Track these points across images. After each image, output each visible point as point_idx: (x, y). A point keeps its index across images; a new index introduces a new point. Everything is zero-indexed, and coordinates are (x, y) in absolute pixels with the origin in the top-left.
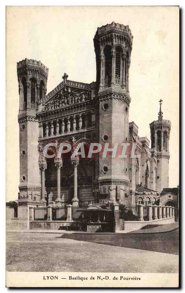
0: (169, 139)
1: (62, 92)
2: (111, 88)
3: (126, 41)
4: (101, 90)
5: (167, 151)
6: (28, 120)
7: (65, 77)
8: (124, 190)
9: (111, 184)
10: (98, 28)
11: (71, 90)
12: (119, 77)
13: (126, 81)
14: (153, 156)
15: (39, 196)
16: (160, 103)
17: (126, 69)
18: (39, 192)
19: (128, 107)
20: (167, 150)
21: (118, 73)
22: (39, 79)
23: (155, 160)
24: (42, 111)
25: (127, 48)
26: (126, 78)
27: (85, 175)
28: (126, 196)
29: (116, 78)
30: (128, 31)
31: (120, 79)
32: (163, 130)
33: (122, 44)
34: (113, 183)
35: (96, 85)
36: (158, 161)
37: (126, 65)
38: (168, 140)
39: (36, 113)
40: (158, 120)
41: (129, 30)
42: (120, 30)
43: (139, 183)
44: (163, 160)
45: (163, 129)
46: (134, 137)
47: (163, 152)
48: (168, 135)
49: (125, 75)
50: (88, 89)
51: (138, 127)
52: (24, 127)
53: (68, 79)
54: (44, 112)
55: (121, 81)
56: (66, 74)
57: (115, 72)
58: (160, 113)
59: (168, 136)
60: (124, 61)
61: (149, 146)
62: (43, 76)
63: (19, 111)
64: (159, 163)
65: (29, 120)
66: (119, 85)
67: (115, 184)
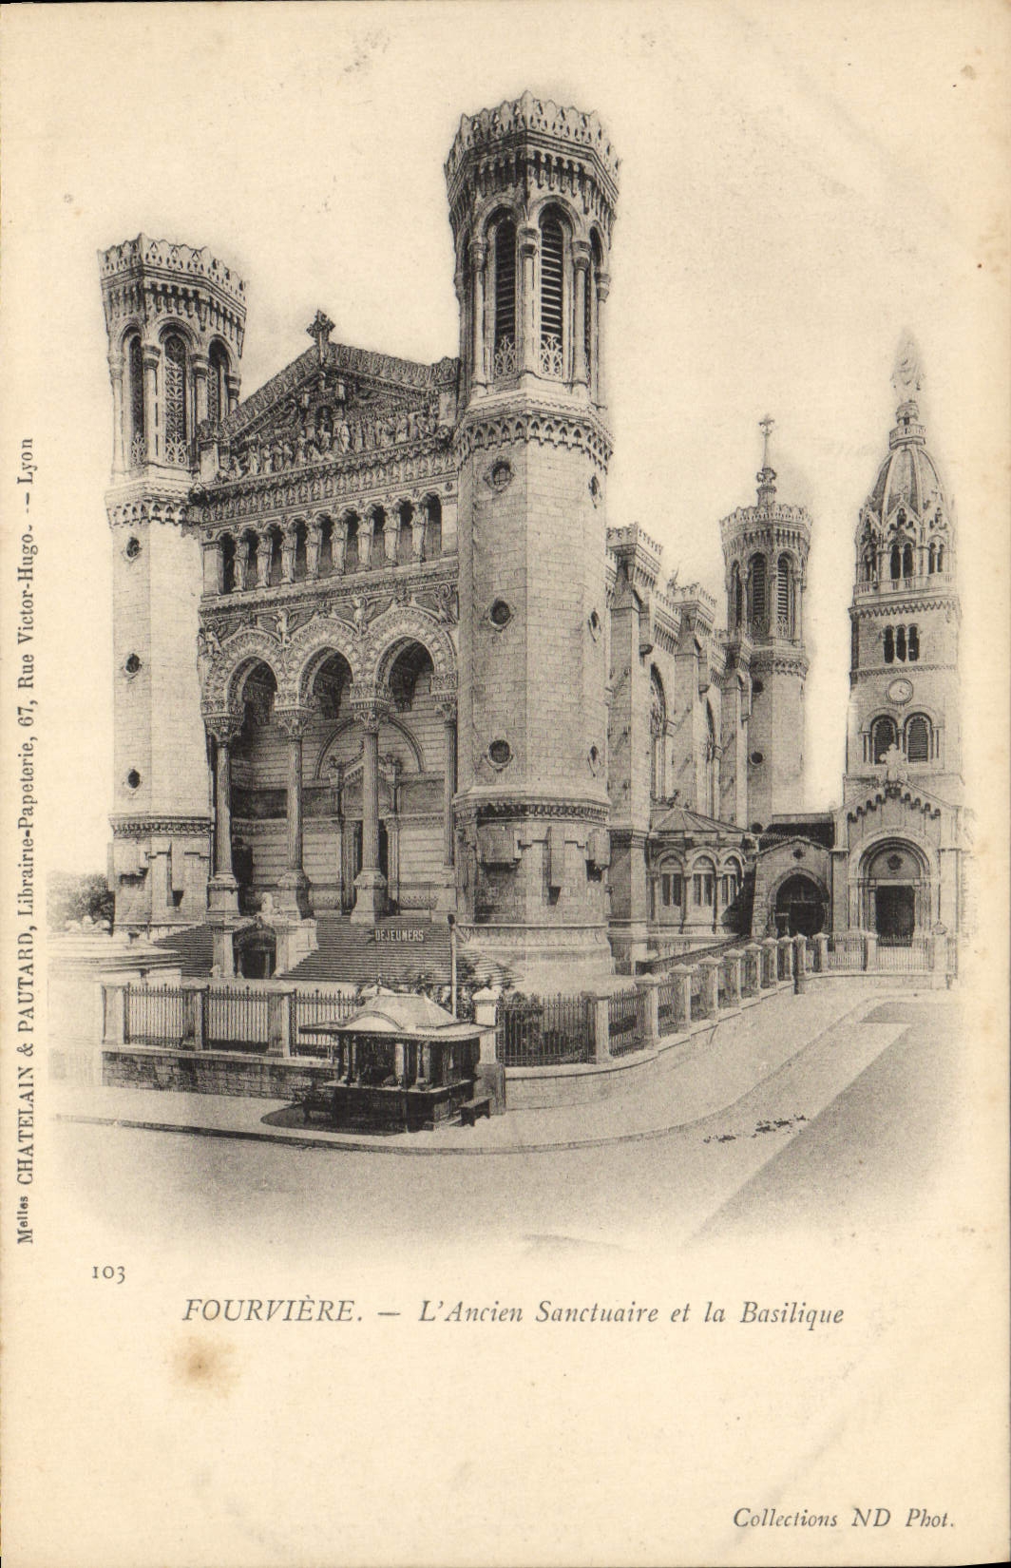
0: (803, 588)
1: (306, 396)
2: (521, 391)
3: (589, 184)
4: (479, 401)
5: (793, 641)
6: (153, 518)
7: (322, 326)
8: (581, 844)
9: (525, 820)
10: (463, 115)
11: (346, 386)
12: (560, 341)
13: (592, 362)
14: (732, 661)
15: (207, 863)
16: (763, 428)
17: (587, 306)
18: (207, 841)
19: (600, 477)
20: (798, 636)
21: (552, 324)
22: (203, 329)
23: (741, 683)
24: (218, 476)
25: (592, 212)
26: (593, 347)
27: (416, 768)
28: (593, 871)
29: (543, 347)
30: (595, 136)
31: (561, 350)
32: (779, 548)
33: (568, 197)
34: (531, 816)
35: (457, 374)
36: (758, 687)
37: (587, 288)
38: (798, 594)
39: (191, 485)
40: (755, 504)
41: (600, 134)
42: (561, 133)
43: (670, 794)
44: (779, 684)
45: (776, 547)
46: (641, 592)
47: (780, 647)
48: (799, 569)
49: (587, 332)
50: (422, 389)
51: (659, 548)
52: (137, 550)
53: (334, 337)
54: (227, 480)
55: (566, 360)
56: (325, 316)
57: (538, 322)
58: (767, 477)
59: (799, 576)
60: (581, 274)
61: (712, 622)
62: (221, 319)
63: (113, 472)
64: (763, 696)
65: (159, 519)
66: (557, 377)
67: (543, 820)
